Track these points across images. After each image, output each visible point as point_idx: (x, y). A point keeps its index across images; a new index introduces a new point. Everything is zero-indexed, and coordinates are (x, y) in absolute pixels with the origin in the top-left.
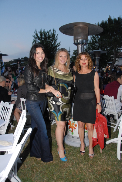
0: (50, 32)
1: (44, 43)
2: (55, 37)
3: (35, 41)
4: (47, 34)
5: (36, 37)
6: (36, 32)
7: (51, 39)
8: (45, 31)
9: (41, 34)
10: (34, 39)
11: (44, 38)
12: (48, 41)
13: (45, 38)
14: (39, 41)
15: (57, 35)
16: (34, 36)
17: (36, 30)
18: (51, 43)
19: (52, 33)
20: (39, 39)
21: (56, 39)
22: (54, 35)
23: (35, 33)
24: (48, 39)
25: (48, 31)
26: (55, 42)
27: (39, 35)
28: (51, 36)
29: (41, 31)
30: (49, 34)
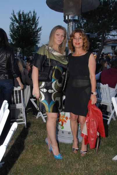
0: (30, 14)
1: (23, 27)
2: (36, 20)
3: (13, 24)
4: (27, 16)
5: (14, 19)
6: (14, 13)
7: (31, 22)
8: (24, 12)
9: (20, 16)
10: (12, 22)
11: (23, 21)
12: (28, 25)
13: (25, 22)
14: (18, 24)
15: (38, 18)
16: (11, 18)
17: (13, 11)
18: (32, 27)
19: (33, 15)
20: (17, 22)
21: (38, 23)
22: (34, 18)
23: (12, 14)
24: (28, 23)
25: (28, 13)
26: (36, 27)
27: (17, 17)
28: (31, 18)
29: (19, 13)
30: (28, 17)
